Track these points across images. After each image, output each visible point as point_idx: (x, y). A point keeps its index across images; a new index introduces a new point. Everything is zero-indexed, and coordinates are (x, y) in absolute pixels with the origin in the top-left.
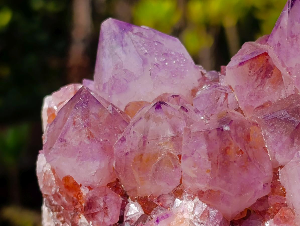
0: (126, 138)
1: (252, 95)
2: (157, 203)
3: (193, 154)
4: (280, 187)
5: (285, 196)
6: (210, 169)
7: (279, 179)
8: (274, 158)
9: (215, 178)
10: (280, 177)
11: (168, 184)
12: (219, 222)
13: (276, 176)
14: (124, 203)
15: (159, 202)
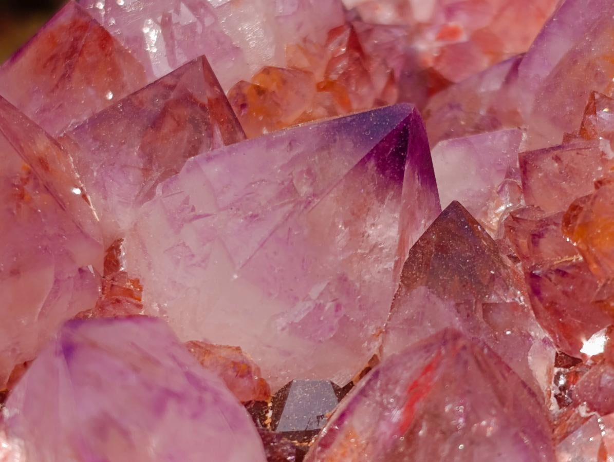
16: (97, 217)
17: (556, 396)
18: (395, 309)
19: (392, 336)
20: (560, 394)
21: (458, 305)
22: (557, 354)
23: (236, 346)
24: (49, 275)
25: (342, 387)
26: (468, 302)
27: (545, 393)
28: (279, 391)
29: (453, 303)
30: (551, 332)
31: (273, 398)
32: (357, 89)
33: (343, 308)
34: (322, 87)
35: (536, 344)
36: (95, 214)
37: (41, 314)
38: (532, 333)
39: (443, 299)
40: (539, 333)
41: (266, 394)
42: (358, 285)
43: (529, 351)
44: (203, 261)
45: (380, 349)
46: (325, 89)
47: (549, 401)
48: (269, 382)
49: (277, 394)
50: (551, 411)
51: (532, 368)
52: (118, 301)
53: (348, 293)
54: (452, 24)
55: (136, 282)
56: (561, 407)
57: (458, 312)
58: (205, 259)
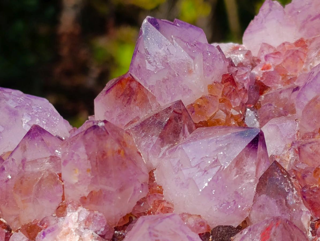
0: (5, 167)
1: (121, 115)
2: (41, 226)
3: (72, 157)
4: (156, 187)
5: (162, 194)
6: (90, 168)
7: (155, 180)
8: (148, 160)
9: (96, 176)
10: (155, 178)
11: (50, 201)
12: (104, 226)
13: (151, 178)
14: (7, 236)
15: (43, 225)
16: (145, 162)
17: (311, 231)
18: (255, 202)
19: (254, 211)
20: (312, 231)
21: (277, 201)
22: (311, 217)
23: (199, 214)
24: (132, 189)
25: (236, 227)
26: (280, 200)
27: (307, 230)
28: (214, 229)
29: (275, 200)
30: (309, 209)
31: (212, 231)
32: (234, 100)
33: (237, 203)
34: (221, 101)
35: (304, 213)
36: (144, 161)
37: (129, 201)
38: (303, 209)
39: (272, 199)
40: (305, 209)
41: (209, 230)
42: (242, 194)
43: (301, 216)
44: (187, 186)
45: (250, 215)
46: (222, 102)
47: (308, 233)
48: (210, 226)
49: (213, 229)
50: (309, 237)
51: (303, 222)
52: (155, 195)
53: (238, 197)
54: (267, 63)
55: (160, 187)
56: (313, 236)
57: (277, 204)
58: (188, 185)
